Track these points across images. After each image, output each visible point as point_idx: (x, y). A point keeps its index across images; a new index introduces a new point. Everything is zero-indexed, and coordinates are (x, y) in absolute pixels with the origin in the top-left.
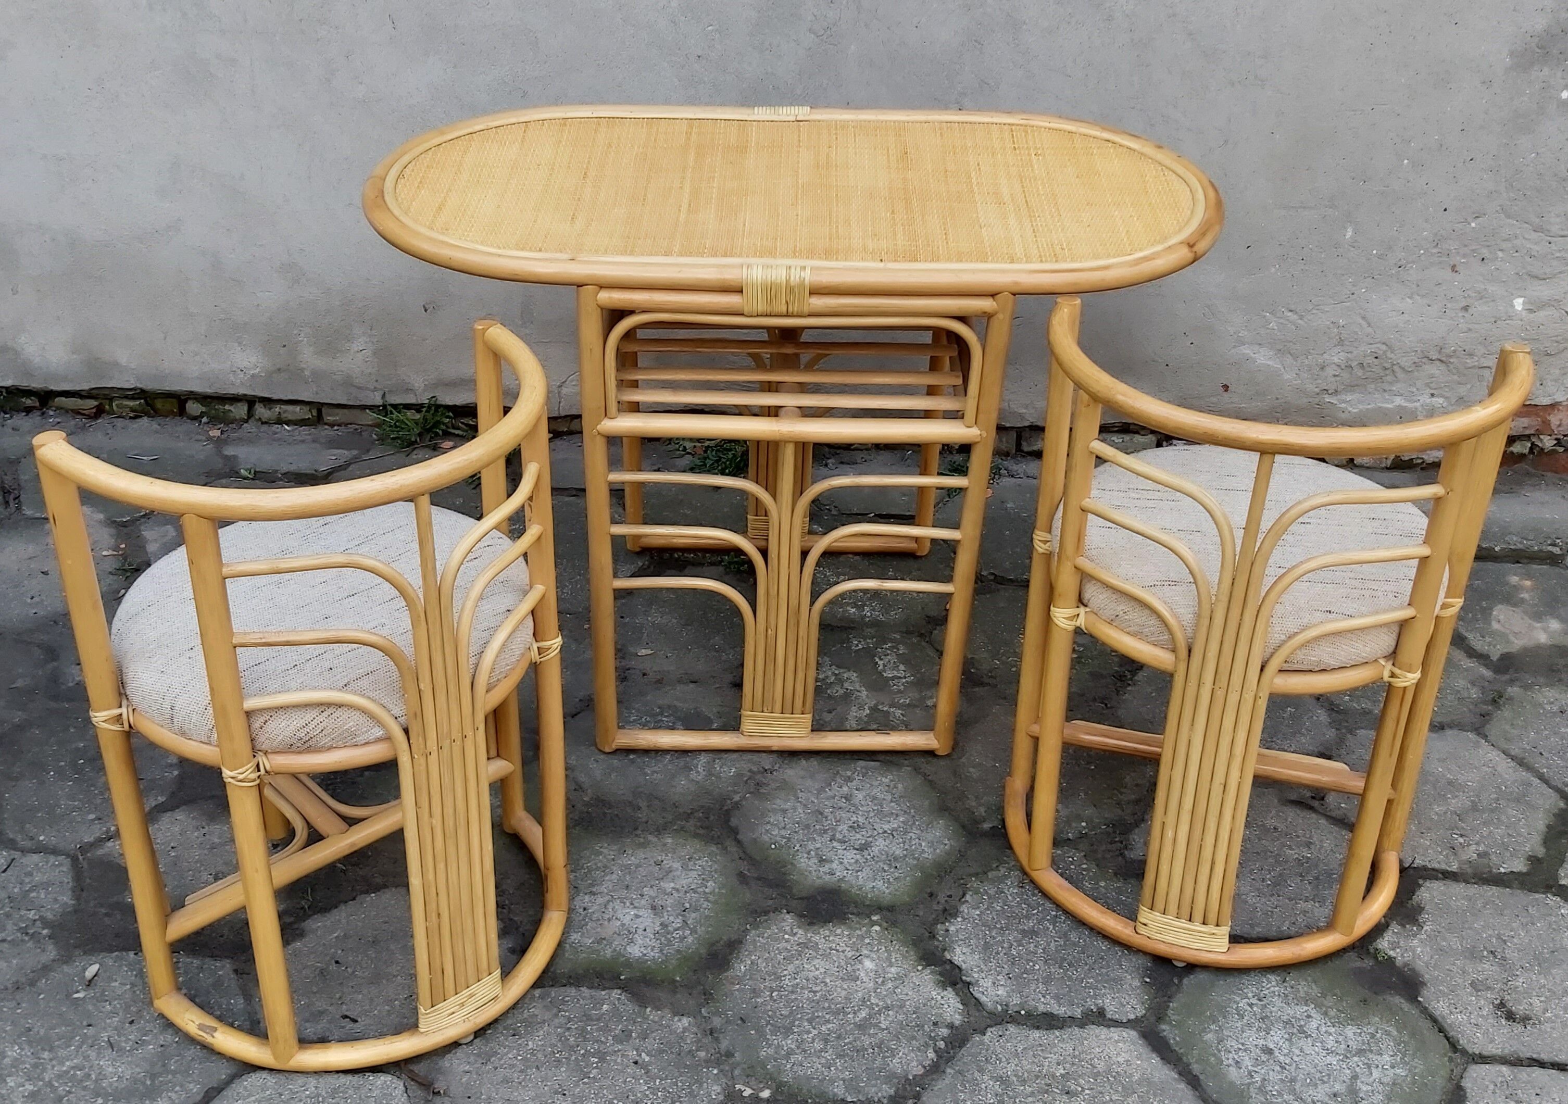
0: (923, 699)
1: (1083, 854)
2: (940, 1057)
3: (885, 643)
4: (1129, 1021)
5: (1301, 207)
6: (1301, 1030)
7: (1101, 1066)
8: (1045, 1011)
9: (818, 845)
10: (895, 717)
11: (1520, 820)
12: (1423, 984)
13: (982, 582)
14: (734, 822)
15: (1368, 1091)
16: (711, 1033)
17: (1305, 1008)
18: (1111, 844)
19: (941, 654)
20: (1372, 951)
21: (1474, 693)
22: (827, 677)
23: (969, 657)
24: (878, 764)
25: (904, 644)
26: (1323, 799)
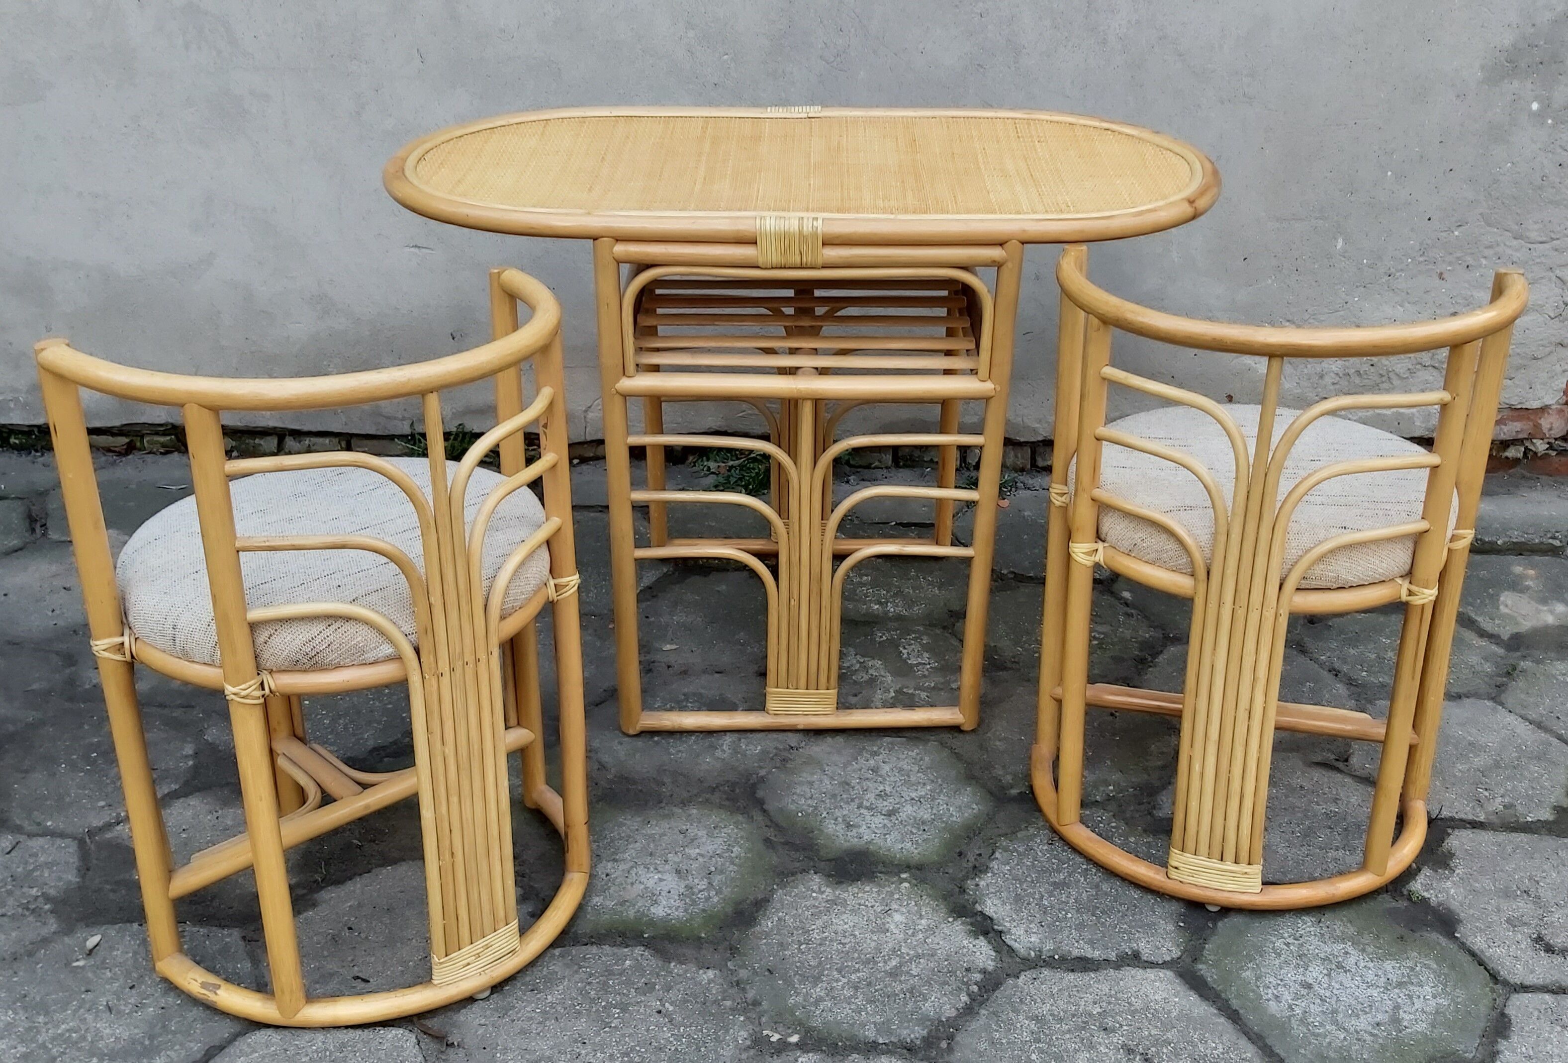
0: (948, 682)
1: (1111, 814)
2: (973, 1000)
3: (909, 635)
4: (1165, 962)
5: (1293, 219)
6: (1340, 966)
7: (1138, 1004)
8: (1079, 955)
9: (845, 812)
10: (920, 699)
11: (1542, 776)
12: (1459, 921)
13: (1002, 580)
14: (760, 794)
15: (1411, 1020)
16: (738, 984)
17: (1343, 946)
18: (1139, 804)
19: (961, 641)
20: (1405, 893)
21: (1488, 668)
22: (852, 665)
23: (992, 645)
24: (904, 739)
25: (928, 635)
26: (1346, 760)
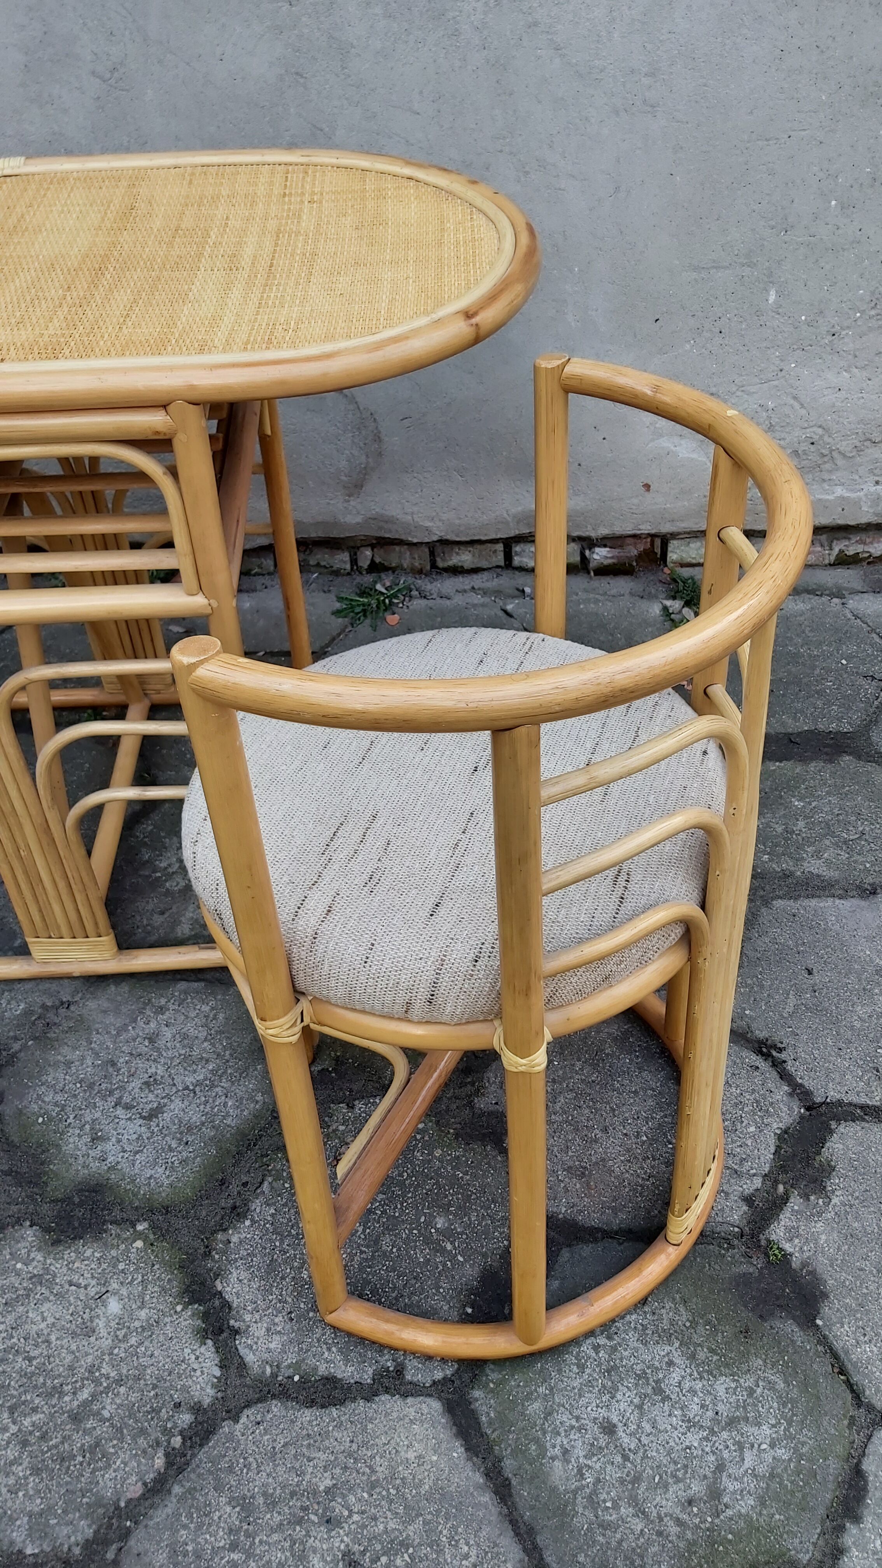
2: (169, 1465)
4: (433, 1385)
5: (713, 267)
8: (326, 1374)
9: (98, 1115)
12: (825, 1296)
15: (735, 1493)
20: (763, 1244)
24: (202, 984)
